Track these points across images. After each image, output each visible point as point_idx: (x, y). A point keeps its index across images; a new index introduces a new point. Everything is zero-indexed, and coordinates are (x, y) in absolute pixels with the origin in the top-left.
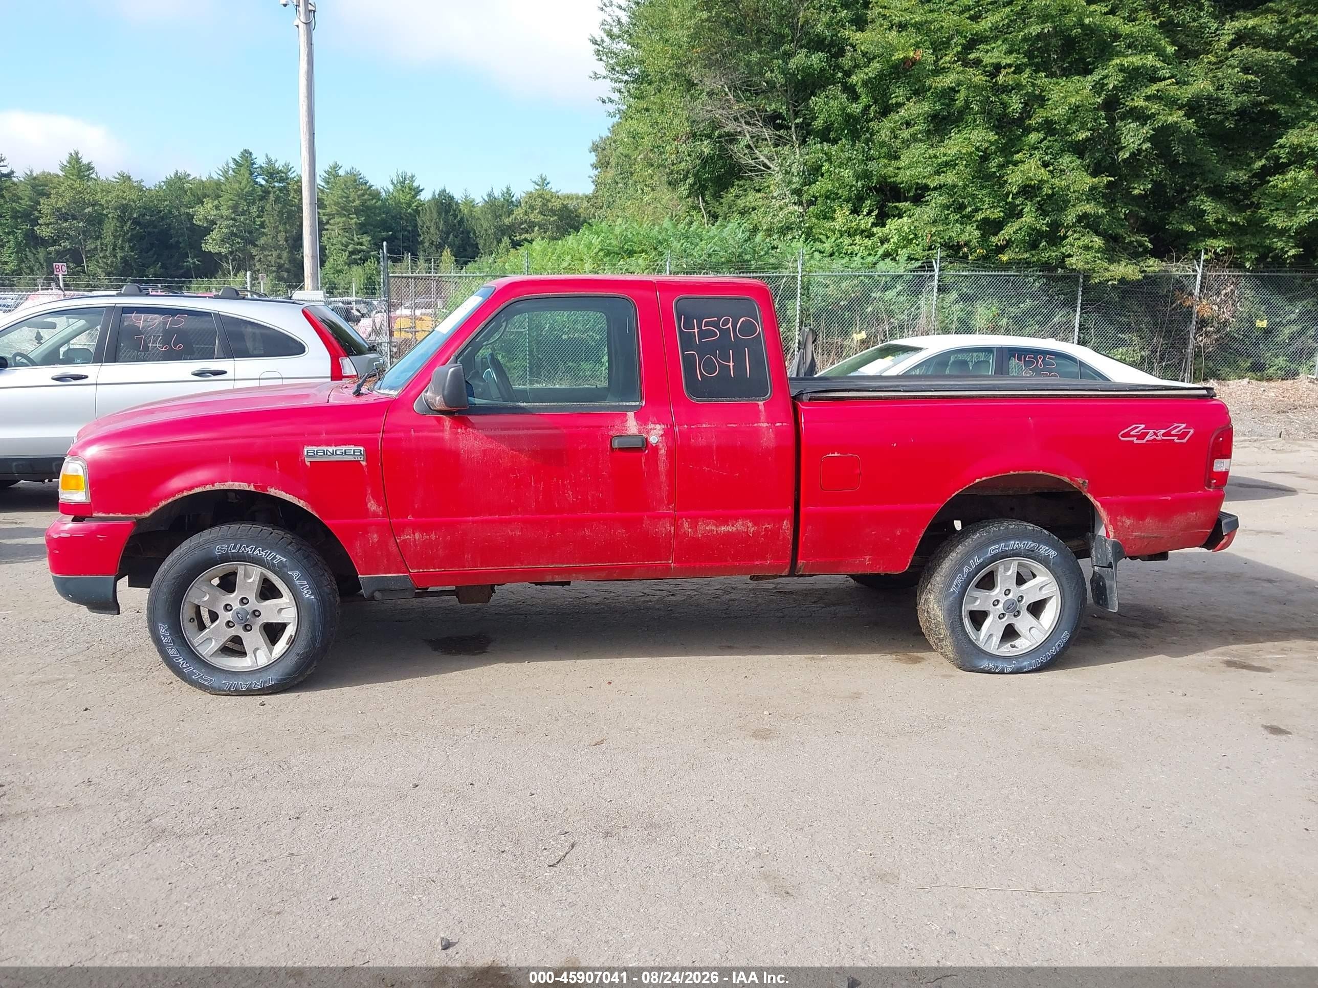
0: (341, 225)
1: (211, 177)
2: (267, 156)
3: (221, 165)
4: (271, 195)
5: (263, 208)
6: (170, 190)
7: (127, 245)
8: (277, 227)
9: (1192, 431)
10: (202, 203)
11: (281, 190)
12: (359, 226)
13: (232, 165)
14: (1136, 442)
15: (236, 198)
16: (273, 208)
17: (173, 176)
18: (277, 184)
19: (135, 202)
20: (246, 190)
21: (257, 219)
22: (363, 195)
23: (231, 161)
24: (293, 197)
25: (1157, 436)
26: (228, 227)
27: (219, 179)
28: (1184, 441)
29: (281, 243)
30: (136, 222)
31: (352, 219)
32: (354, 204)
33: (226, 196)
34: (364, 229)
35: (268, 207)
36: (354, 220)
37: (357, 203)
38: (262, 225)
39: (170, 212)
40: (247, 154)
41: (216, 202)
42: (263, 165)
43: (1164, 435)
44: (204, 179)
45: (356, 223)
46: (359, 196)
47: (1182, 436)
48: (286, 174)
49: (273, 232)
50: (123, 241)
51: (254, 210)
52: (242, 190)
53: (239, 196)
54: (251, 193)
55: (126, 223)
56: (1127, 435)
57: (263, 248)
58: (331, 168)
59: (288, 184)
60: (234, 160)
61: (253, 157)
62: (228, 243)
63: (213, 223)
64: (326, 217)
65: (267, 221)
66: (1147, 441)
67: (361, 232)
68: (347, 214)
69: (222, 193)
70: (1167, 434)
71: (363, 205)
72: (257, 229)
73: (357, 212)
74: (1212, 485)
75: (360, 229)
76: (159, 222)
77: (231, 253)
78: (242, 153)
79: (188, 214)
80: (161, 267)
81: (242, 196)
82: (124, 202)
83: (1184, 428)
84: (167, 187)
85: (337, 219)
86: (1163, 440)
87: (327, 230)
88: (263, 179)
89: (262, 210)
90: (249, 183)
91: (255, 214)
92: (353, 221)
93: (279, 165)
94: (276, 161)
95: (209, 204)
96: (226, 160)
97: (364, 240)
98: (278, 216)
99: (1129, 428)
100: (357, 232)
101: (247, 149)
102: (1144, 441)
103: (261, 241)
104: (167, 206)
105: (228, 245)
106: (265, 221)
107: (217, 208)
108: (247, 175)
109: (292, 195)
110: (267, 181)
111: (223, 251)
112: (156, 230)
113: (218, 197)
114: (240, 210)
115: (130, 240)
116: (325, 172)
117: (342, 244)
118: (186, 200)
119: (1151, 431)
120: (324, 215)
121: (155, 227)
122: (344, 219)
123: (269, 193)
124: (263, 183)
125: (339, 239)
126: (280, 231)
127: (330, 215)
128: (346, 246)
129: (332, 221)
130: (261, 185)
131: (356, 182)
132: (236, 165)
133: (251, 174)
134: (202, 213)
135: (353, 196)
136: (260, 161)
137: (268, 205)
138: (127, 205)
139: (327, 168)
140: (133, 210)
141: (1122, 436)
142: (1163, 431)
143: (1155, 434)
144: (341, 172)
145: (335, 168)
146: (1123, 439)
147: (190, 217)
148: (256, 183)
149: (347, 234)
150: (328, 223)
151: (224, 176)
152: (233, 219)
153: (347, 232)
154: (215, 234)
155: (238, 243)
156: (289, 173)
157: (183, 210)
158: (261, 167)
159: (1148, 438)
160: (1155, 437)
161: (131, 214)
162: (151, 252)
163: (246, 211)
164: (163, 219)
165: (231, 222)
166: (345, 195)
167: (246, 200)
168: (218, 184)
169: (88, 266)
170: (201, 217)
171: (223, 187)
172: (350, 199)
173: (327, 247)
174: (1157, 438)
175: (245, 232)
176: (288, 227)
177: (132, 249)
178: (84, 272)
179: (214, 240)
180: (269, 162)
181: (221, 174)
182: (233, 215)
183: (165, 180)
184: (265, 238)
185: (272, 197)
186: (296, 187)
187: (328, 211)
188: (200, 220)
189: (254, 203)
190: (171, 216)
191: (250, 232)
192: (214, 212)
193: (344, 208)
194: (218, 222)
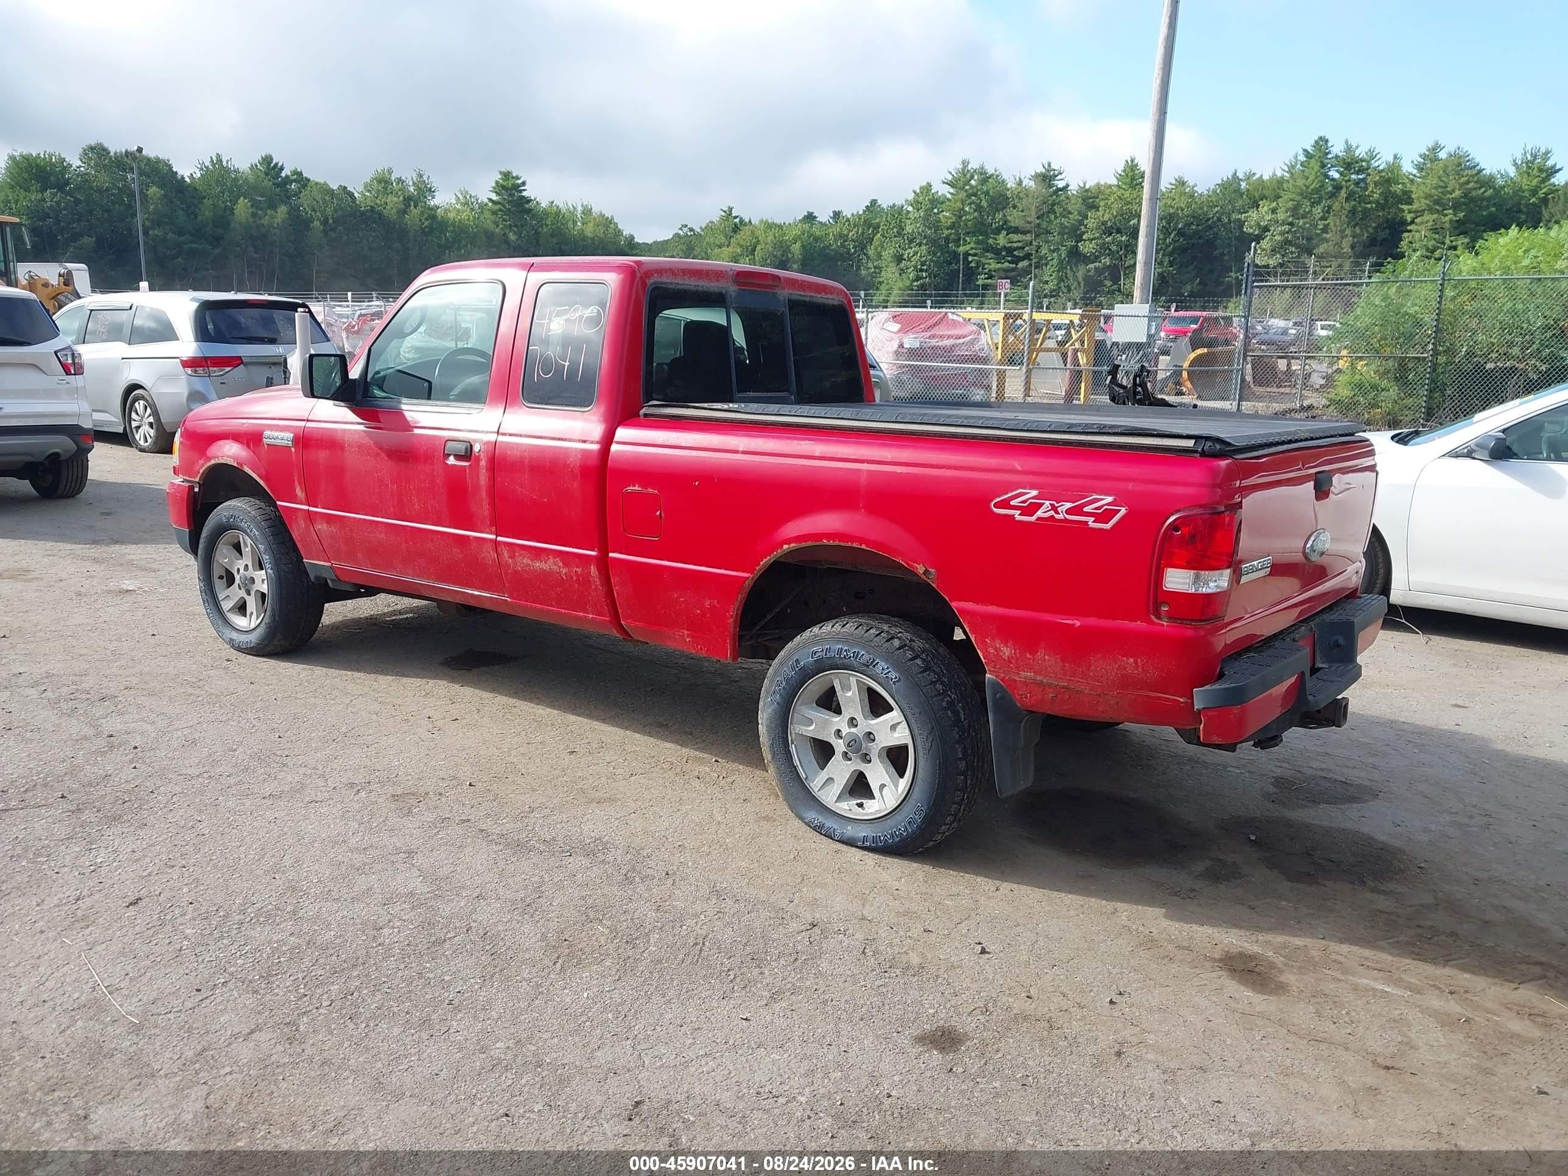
0: (1430, 224)
1: (1274, 174)
2: (1347, 142)
3: (1288, 158)
4: (1343, 191)
5: (1330, 207)
6: (1224, 194)
7: (1167, 259)
8: (1342, 231)
9: (1123, 511)
10: (1258, 206)
11: (1357, 183)
12: (1456, 225)
13: (1302, 158)
14: (1018, 518)
15: (1299, 198)
16: (1342, 207)
17: (1230, 177)
18: (1354, 177)
19: (1182, 210)
20: (1312, 187)
21: (1319, 222)
22: (1468, 183)
23: (1301, 152)
24: (1372, 192)
25: (1057, 513)
26: (1282, 233)
27: (1282, 177)
28: (1108, 526)
29: (1345, 250)
30: (1181, 233)
31: (1446, 215)
32: (1453, 195)
33: (1286, 196)
34: (1462, 228)
35: (1336, 206)
36: (1450, 216)
37: (1457, 193)
38: (1325, 229)
39: (1219, 219)
40: (1322, 143)
41: (1274, 204)
42: (1340, 154)
43: (1068, 511)
44: (1266, 177)
45: (1451, 221)
46: (1461, 185)
47: (1104, 516)
48: (1368, 162)
49: (1337, 238)
50: (1164, 255)
51: (1318, 211)
52: (1307, 187)
53: (1302, 195)
54: (1317, 191)
55: (1170, 234)
56: (1005, 504)
57: (1320, 257)
58: (1429, 150)
59: (1369, 175)
60: (1305, 150)
61: (1330, 144)
62: (1279, 253)
63: (1266, 229)
64: (1412, 215)
65: (1332, 224)
66: (1039, 519)
67: (1457, 232)
68: (1440, 209)
69: (1282, 193)
70: (1076, 510)
71: (1465, 196)
72: (1318, 235)
73: (1456, 207)
74: (1163, 614)
75: (1456, 228)
76: (1206, 231)
77: (1281, 265)
78: (1316, 142)
79: (1239, 220)
80: (1199, 284)
81: (1305, 195)
82: (1172, 211)
83: (1107, 504)
84: (1221, 191)
85: (1427, 217)
86: (1066, 520)
87: (1410, 231)
88: (1337, 171)
89: (1328, 210)
90: (1317, 177)
91: (1318, 216)
92: (1447, 218)
93: (1361, 152)
94: (1357, 147)
95: (1265, 207)
96: (1294, 153)
97: (1459, 243)
98: (1347, 216)
99: (1010, 495)
100: (1450, 233)
101: (1323, 135)
102: (1033, 519)
103: (1321, 249)
104: (1217, 212)
105: (1278, 256)
106: (1329, 224)
107: (1274, 211)
108: (1317, 168)
109: (1370, 189)
110: (1341, 174)
111: (1272, 262)
112: (1201, 241)
113: (1278, 197)
114: (1301, 212)
115: (1170, 255)
116: (1420, 156)
117: (1427, 250)
118: (1239, 204)
119: (1047, 503)
120: (1410, 212)
121: (1200, 238)
122: (1435, 216)
123: (1342, 188)
124: (1336, 176)
125: (1424, 243)
126: (1347, 236)
127: (1418, 212)
128: (1433, 252)
129: (1418, 220)
130: (1333, 180)
131: (1460, 164)
132: (1306, 156)
133: (1323, 166)
134: (1253, 219)
135: (1452, 184)
136: (1337, 148)
137: (1337, 203)
138: (1174, 213)
139: (1424, 151)
140: (1179, 218)
141: (996, 506)
142: (1069, 505)
143: (1054, 509)
144: (1442, 155)
145: (1434, 149)
146: (995, 510)
147: (1241, 224)
148: (1327, 176)
149: (1437, 236)
150: (1412, 222)
151: (1289, 172)
152: (1291, 224)
153: (1438, 233)
154: (1265, 244)
155: (1292, 253)
156: (1373, 161)
157: (1234, 216)
158: (1337, 157)
159: (1039, 513)
160: (1052, 513)
161: (1177, 224)
162: (1192, 267)
163: (1308, 213)
164: (1210, 228)
165: (1287, 227)
166: (1442, 184)
167: (1310, 200)
168: (1280, 182)
169: (1124, 284)
170: (1253, 223)
171: (1285, 186)
172: (1449, 189)
173: (1406, 254)
174: (1056, 516)
175: (1303, 239)
176: (1358, 230)
177: (1171, 264)
178: (1119, 290)
179: (1264, 250)
180: (1349, 149)
181: (1287, 169)
182: (1290, 219)
183: (1220, 182)
184: (1325, 245)
185: (1343, 194)
186: (1378, 178)
187: (1415, 206)
188: (1251, 228)
189: (1319, 203)
190: (1219, 223)
191: (1309, 239)
192: (1268, 217)
193: (1437, 202)
194: (1272, 229)
